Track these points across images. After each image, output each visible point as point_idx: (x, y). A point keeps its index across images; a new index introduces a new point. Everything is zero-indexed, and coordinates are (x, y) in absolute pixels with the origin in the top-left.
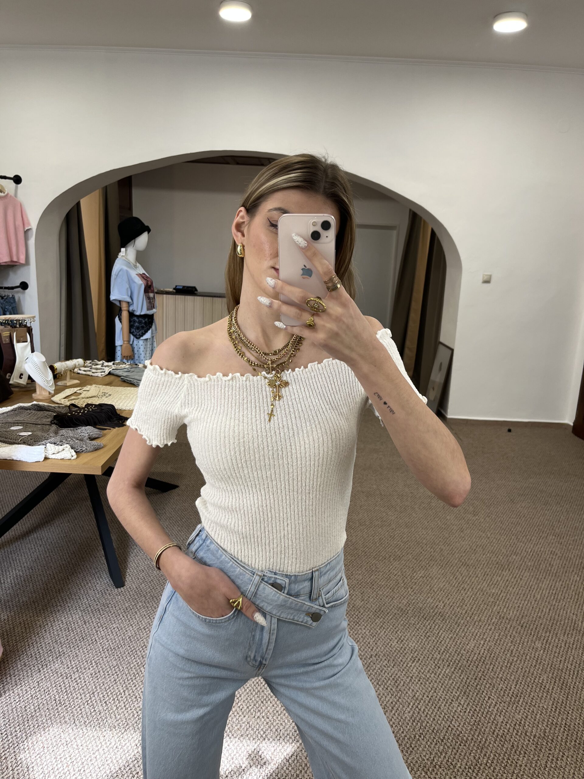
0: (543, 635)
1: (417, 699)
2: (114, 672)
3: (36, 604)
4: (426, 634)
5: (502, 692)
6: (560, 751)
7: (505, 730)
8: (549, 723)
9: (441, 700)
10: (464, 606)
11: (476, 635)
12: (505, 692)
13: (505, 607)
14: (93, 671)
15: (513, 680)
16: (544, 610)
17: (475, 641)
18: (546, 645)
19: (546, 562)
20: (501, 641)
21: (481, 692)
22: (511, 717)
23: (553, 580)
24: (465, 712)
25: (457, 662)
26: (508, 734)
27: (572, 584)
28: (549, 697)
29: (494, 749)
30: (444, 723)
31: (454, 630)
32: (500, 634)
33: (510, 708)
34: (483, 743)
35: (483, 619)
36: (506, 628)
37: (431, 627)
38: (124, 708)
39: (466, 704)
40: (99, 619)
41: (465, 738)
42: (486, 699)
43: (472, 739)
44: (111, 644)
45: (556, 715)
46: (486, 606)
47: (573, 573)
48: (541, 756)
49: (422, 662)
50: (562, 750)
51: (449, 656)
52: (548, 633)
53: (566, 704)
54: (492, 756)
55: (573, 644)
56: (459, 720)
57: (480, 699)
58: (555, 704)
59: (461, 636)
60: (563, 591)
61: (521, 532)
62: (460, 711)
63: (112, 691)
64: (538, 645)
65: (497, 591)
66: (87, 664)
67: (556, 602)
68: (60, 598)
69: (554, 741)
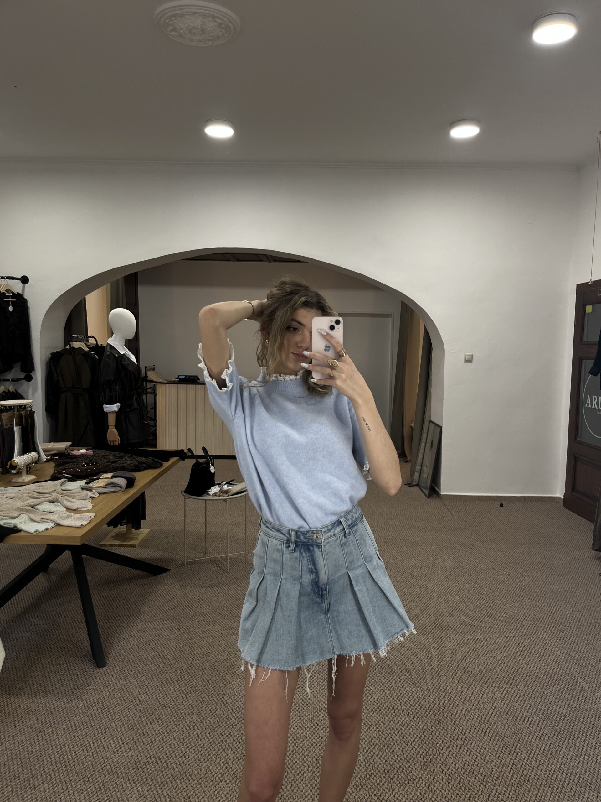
0: (504, 687)
1: (373, 744)
2: (86, 727)
3: (18, 670)
4: (391, 688)
5: (456, 737)
6: (504, 786)
7: (454, 770)
8: (498, 763)
9: (396, 744)
10: (432, 663)
11: (439, 688)
12: (458, 737)
13: (471, 662)
14: (66, 727)
15: (468, 727)
16: (509, 665)
17: (437, 693)
18: (505, 695)
19: (517, 623)
20: (462, 692)
21: (436, 737)
22: (462, 758)
23: (522, 639)
24: (418, 754)
25: (417, 711)
26: (456, 773)
27: (540, 642)
28: (500, 740)
29: (441, 785)
30: (395, 763)
31: (418, 684)
32: (462, 687)
33: (461, 751)
34: (430, 780)
35: (448, 674)
36: (470, 681)
37: (396, 682)
38: (92, 757)
39: (420, 747)
40: (76, 682)
41: (414, 777)
42: (439, 743)
43: (421, 778)
44: (85, 703)
45: (506, 756)
46: (453, 662)
47: (543, 632)
48: (485, 791)
49: (383, 712)
50: (505, 786)
51: (410, 707)
52: (509, 684)
53: (516, 747)
54: (438, 792)
55: (532, 694)
56: (410, 761)
57: (433, 743)
58: (506, 747)
59: (424, 689)
60: (530, 648)
61: (498, 596)
62: (413, 754)
63: (82, 743)
64: (498, 695)
65: (465, 650)
66: (61, 720)
67: (521, 657)
68: (40, 664)
69: (500, 778)
